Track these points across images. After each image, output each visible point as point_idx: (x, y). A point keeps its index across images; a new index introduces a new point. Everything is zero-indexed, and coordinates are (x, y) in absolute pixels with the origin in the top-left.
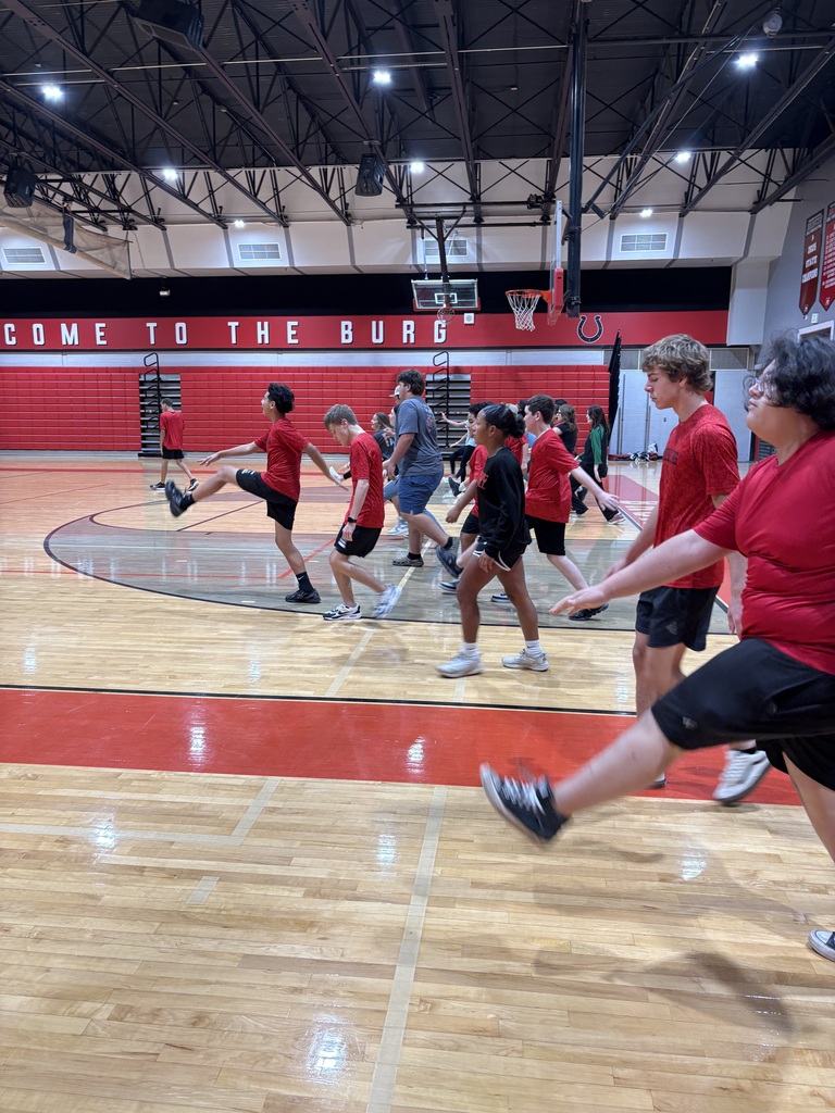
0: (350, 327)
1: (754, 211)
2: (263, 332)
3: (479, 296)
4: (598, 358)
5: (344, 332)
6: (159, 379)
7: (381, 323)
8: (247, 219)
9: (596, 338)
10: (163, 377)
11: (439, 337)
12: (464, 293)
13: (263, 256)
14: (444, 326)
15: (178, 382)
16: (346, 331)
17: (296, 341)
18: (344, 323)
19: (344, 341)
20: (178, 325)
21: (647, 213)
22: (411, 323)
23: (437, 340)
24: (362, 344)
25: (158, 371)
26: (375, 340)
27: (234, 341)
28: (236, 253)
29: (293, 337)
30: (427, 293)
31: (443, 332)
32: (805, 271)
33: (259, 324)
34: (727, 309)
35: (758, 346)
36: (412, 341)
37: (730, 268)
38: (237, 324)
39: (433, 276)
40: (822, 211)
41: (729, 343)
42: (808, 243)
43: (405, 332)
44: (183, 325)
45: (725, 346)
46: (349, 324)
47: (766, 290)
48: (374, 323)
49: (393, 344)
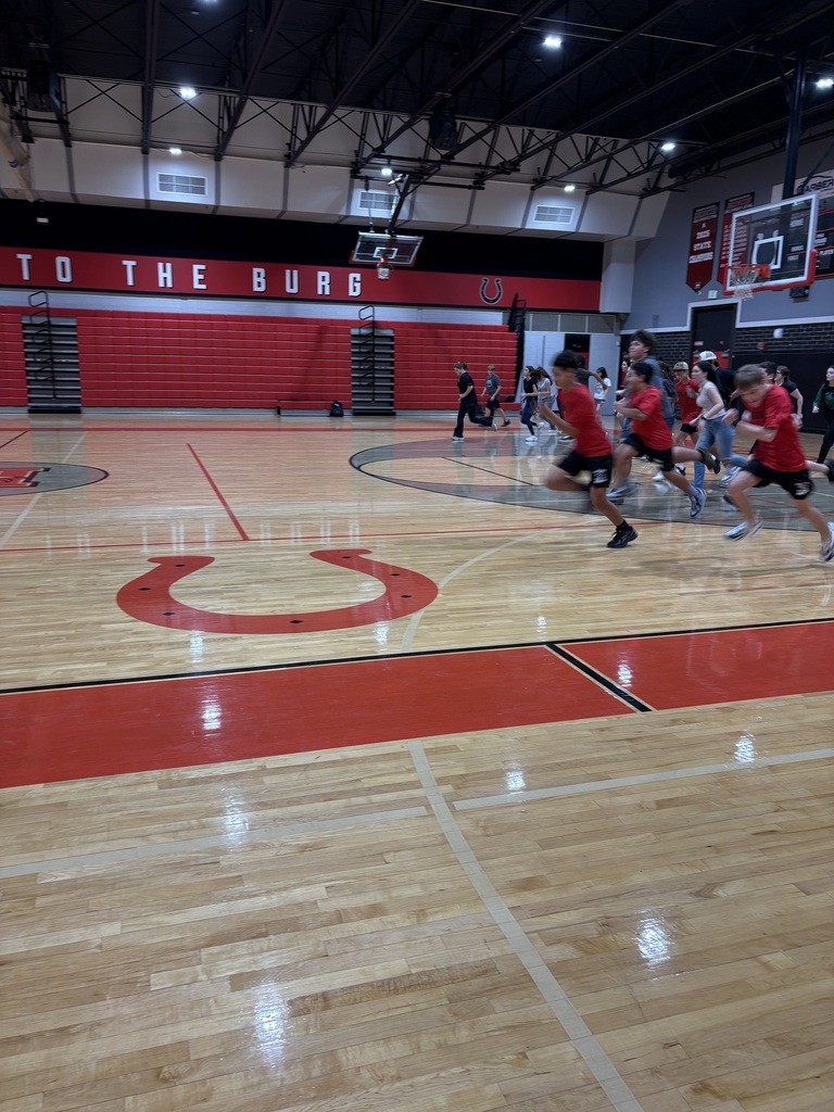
0: (263, 275)
1: (642, 196)
2: (165, 275)
3: (418, 254)
4: (496, 319)
5: (256, 280)
6: (49, 322)
7: (295, 273)
8: (184, 147)
9: (496, 300)
10: (54, 321)
11: (354, 290)
12: (405, 249)
13: (185, 190)
14: (358, 279)
15: (74, 327)
16: (259, 279)
17: (204, 287)
18: (256, 270)
19: (256, 289)
20: (59, 260)
21: (570, 188)
22: (327, 274)
23: (351, 293)
24: (275, 293)
25: (48, 312)
26: (289, 290)
27: (130, 282)
28: (155, 183)
29: (201, 282)
30: (370, 245)
31: (358, 285)
32: (693, 253)
33: (160, 265)
34: (600, 280)
35: (627, 314)
36: (327, 292)
37: (603, 243)
38: (134, 263)
39: (379, 230)
40: (717, 204)
41: (602, 310)
42: (697, 228)
43: (320, 283)
44: (67, 260)
45: (598, 312)
46: (262, 271)
47: (632, 266)
48: (288, 272)
49: (308, 295)
